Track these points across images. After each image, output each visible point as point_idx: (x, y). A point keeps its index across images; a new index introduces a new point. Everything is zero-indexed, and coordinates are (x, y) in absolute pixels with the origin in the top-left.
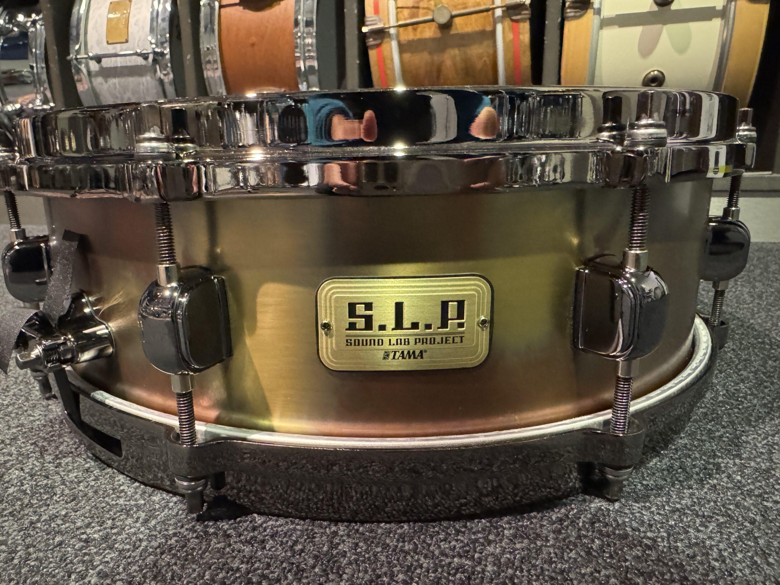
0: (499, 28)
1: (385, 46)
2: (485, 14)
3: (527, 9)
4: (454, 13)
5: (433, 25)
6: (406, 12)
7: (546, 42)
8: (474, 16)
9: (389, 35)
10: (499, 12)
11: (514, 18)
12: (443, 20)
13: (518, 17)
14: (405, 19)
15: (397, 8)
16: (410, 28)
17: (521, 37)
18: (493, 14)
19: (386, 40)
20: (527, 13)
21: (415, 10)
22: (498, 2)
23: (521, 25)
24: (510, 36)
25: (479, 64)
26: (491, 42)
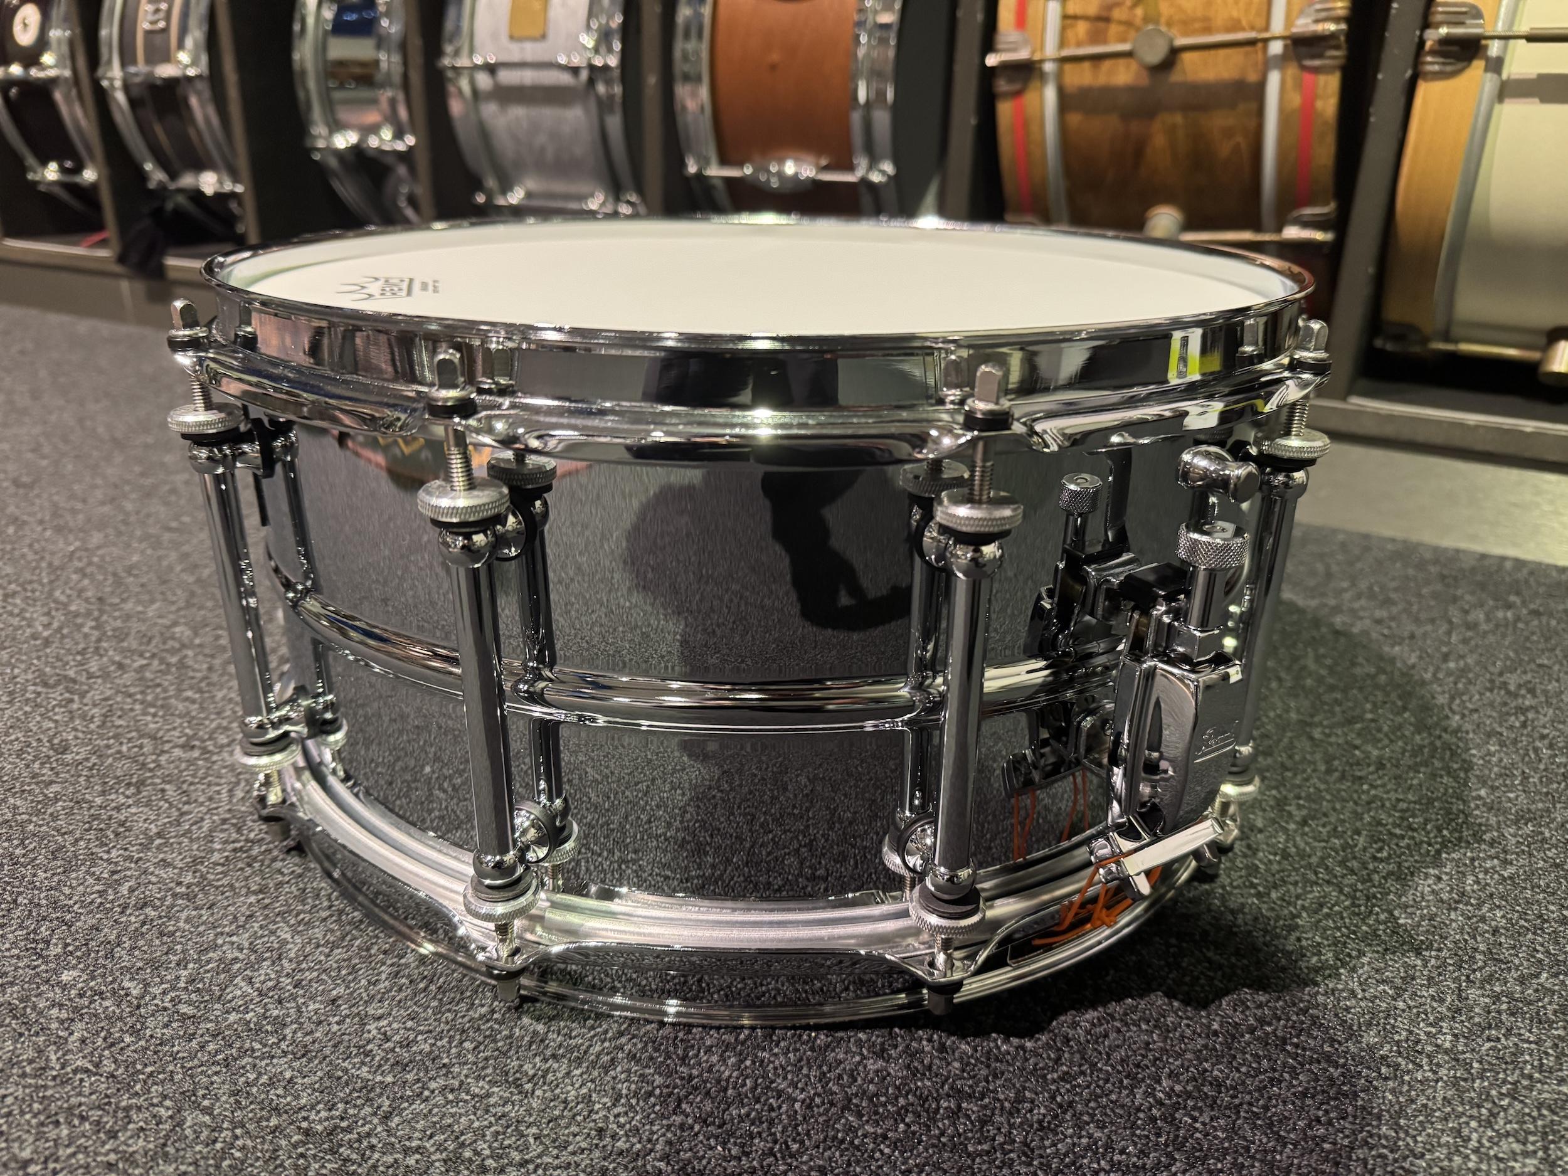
0: (1274, 79)
1: (1030, 97)
2: (1247, 49)
3: (1336, 45)
4: (1181, 41)
5: (1134, 65)
6: (1081, 27)
7: (1372, 119)
8: (1222, 53)
9: (1042, 76)
10: (1276, 48)
11: (1309, 63)
12: (1150, 58)
13: (1317, 63)
14: (1079, 44)
15: (1065, 17)
16: (1086, 65)
17: (1319, 104)
18: (1265, 51)
19: (1035, 84)
20: (1336, 55)
21: (1101, 25)
22: (1278, 26)
23: (1322, 79)
24: (1296, 100)
25: (1224, 149)
26: (1253, 106)
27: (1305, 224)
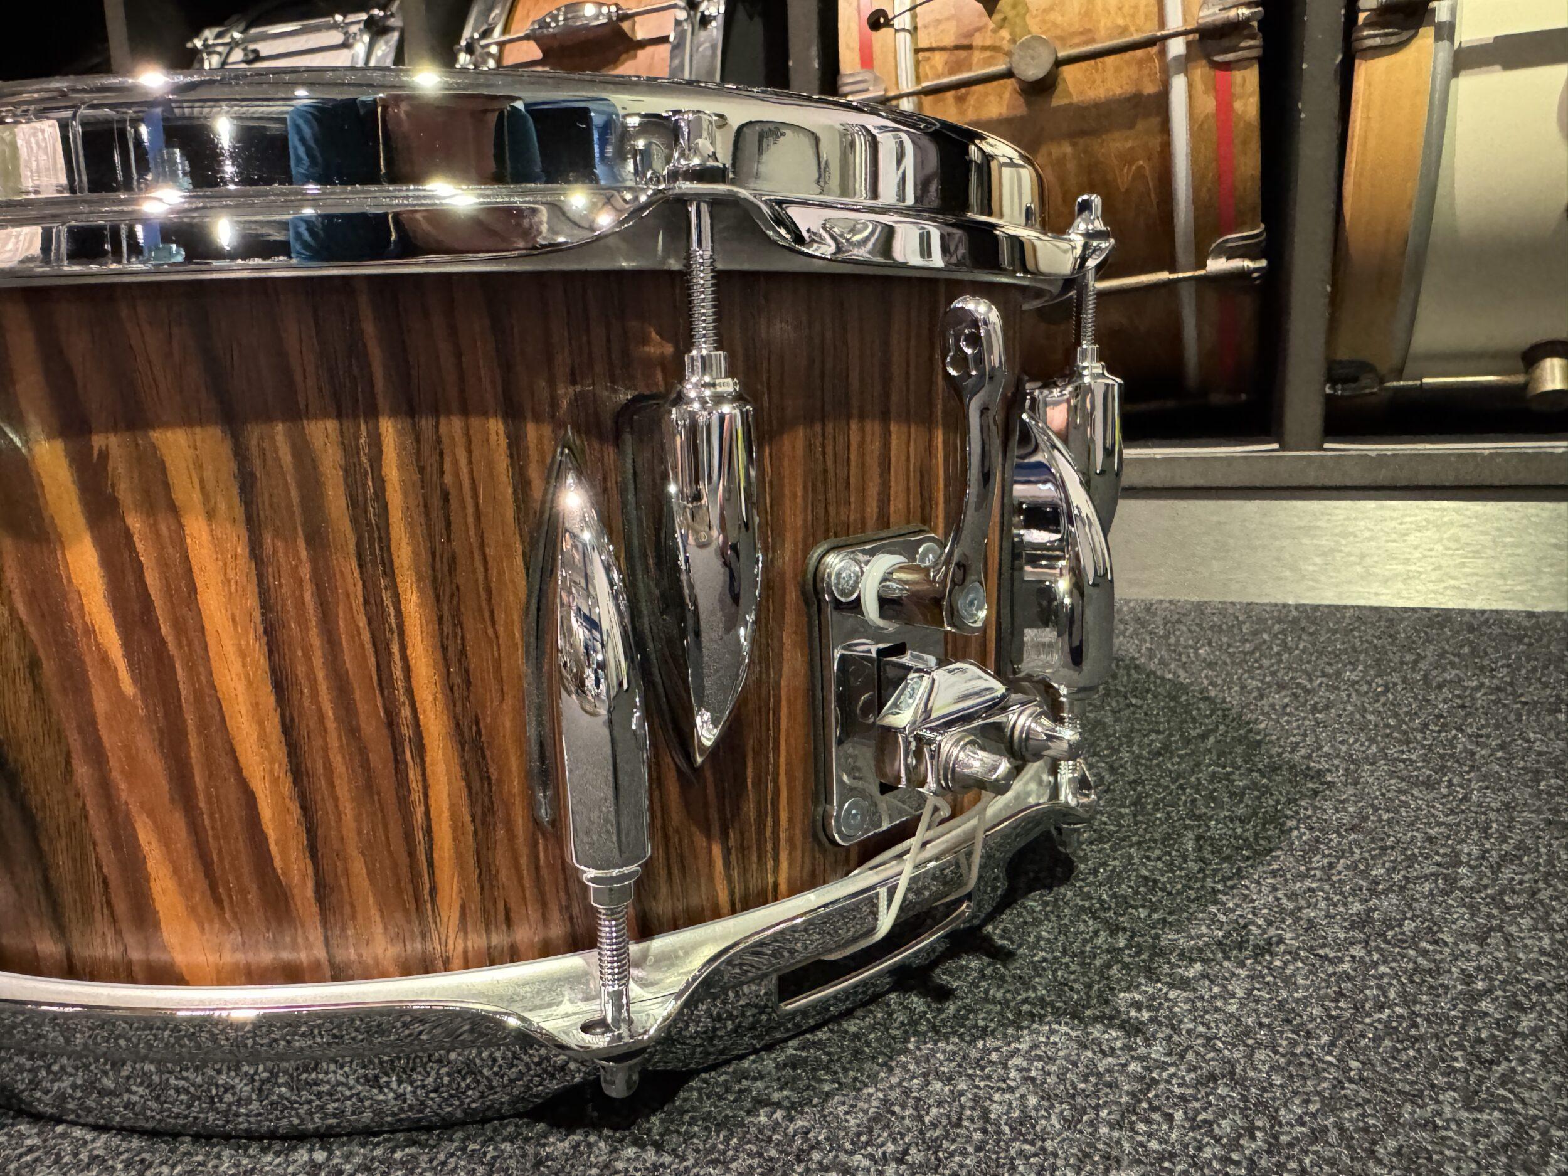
0: (1179, 85)
2: (1139, 52)
3: (1249, 35)
4: (1064, 52)
5: (1009, 86)
6: (939, 59)
7: (1303, 115)
8: (1110, 60)
10: (1177, 47)
11: (1219, 58)
12: (1034, 70)
13: (1230, 57)
14: (938, 75)
15: (917, 51)
16: (950, 95)
17: (1238, 105)
18: (1163, 52)
20: (1251, 46)
21: (963, 54)
22: (1175, 20)
23: (1238, 75)
24: (1208, 104)
25: (1125, 177)
26: (1155, 121)
27: (1231, 252)
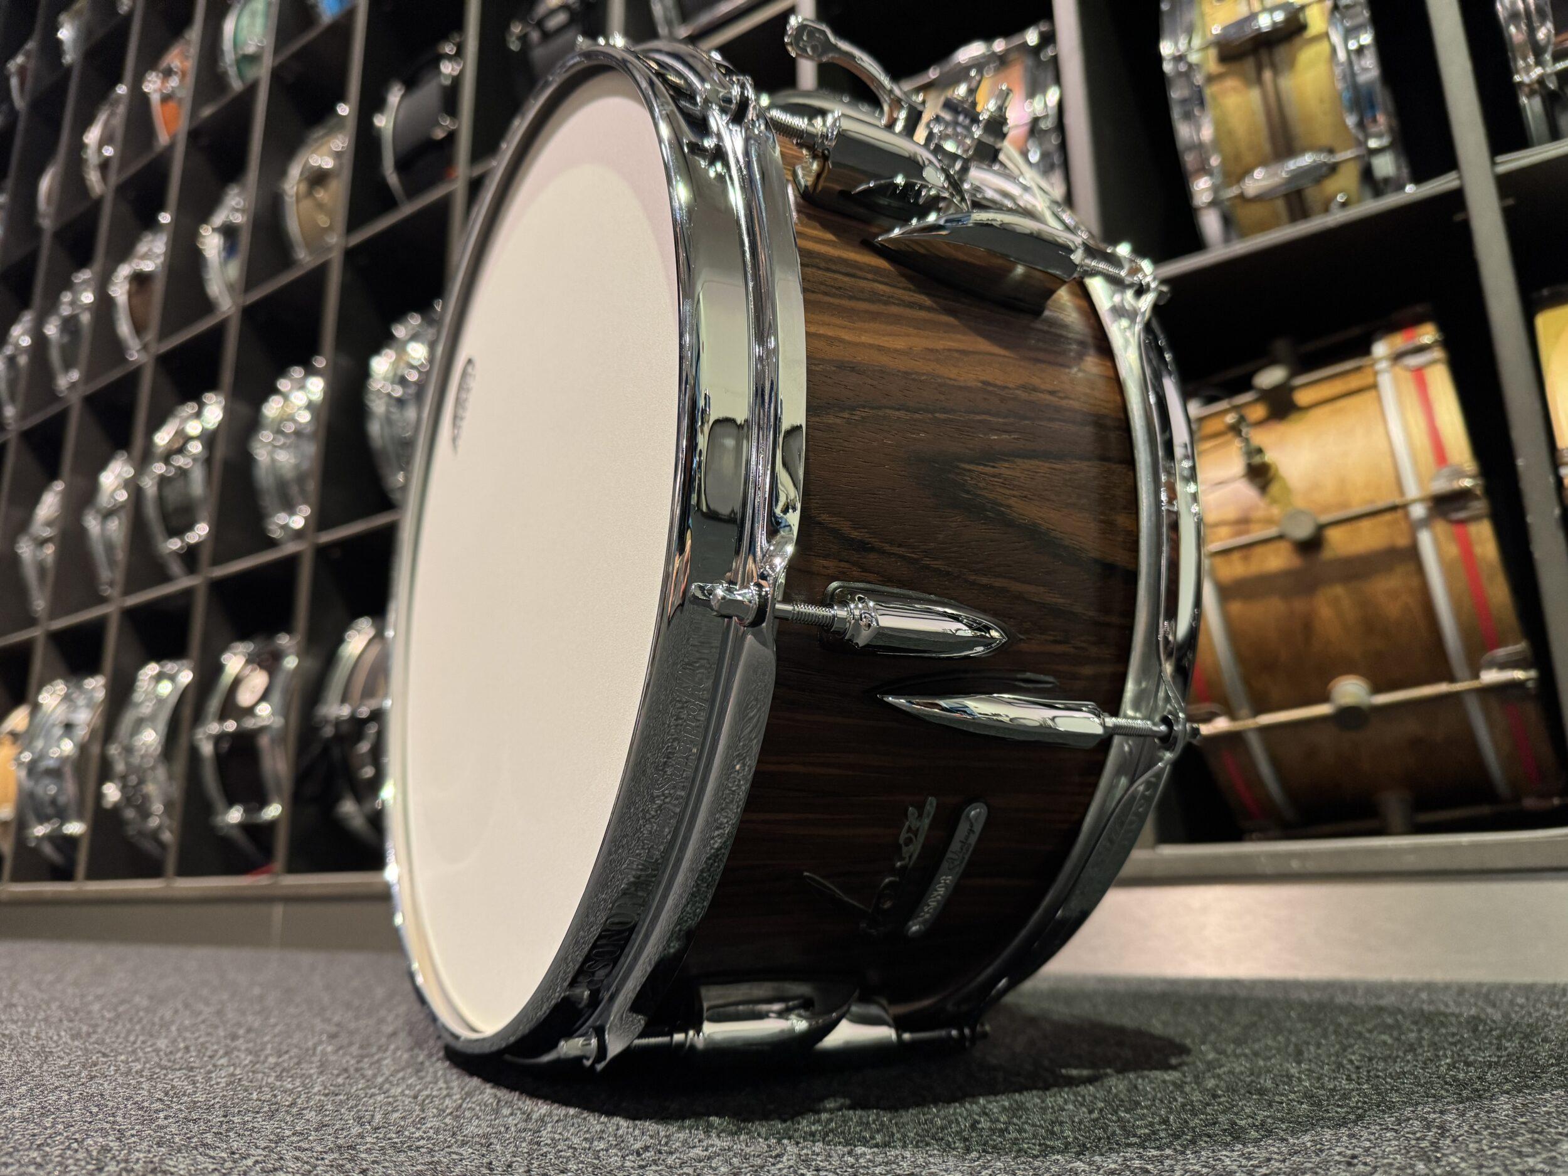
0: (1425, 540)
2: (1388, 517)
3: (1476, 497)
4: (1324, 518)
5: (1284, 547)
6: (1224, 531)
7: (1537, 555)
8: (1366, 524)
10: (1418, 511)
11: (1455, 516)
12: (1303, 531)
13: (1462, 515)
16: (1236, 556)
17: (1478, 550)
18: (1407, 516)
20: (1480, 506)
21: (1242, 527)
22: (1413, 491)
23: (1474, 528)
24: (1453, 550)
25: (1393, 610)
26: (1411, 567)
27: (1503, 666)
